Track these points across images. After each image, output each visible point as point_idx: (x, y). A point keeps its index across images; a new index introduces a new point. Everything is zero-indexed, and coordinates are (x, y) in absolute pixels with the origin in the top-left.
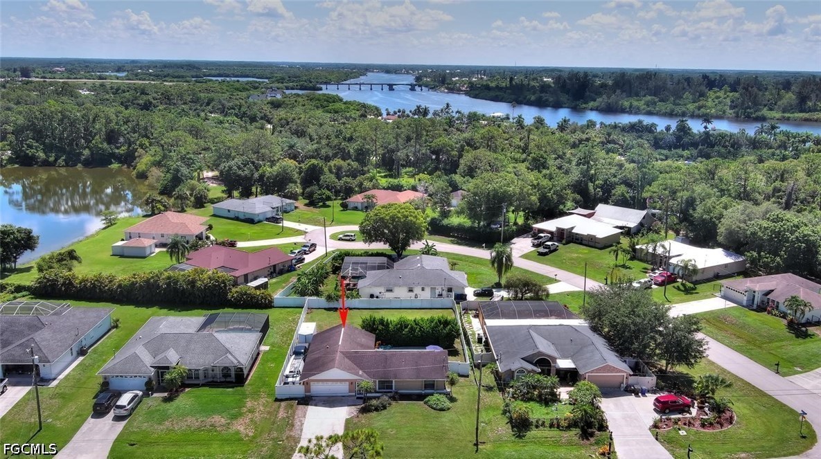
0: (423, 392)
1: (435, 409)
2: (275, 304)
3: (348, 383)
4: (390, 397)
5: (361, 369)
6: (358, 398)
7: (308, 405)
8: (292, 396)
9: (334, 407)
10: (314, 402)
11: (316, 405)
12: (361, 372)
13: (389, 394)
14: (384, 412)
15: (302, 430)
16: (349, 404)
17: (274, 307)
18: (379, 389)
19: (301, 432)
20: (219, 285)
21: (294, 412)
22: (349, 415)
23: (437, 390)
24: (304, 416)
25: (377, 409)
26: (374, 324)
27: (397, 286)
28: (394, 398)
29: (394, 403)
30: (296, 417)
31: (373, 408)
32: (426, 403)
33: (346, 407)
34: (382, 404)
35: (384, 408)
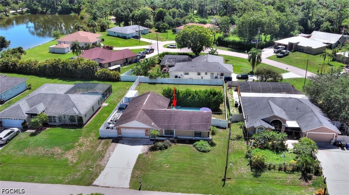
0: (194, 138)
1: (199, 151)
2: (122, 79)
3: (144, 130)
4: (171, 141)
5: (154, 122)
6: (151, 140)
7: (117, 142)
8: (110, 136)
9: (134, 145)
10: (122, 141)
11: (123, 143)
12: (153, 124)
13: (171, 139)
14: (166, 151)
15: (108, 161)
16: (144, 143)
17: (120, 81)
18: (165, 134)
19: (107, 162)
20: (90, 68)
21: (108, 147)
22: (142, 152)
23: (203, 137)
24: (113, 151)
25: (161, 149)
26: (170, 92)
27: (191, 71)
28: (173, 142)
29: (173, 145)
30: (108, 151)
31: (158, 148)
32: (194, 146)
33: (142, 146)
34: (164, 145)
35: (166, 148)
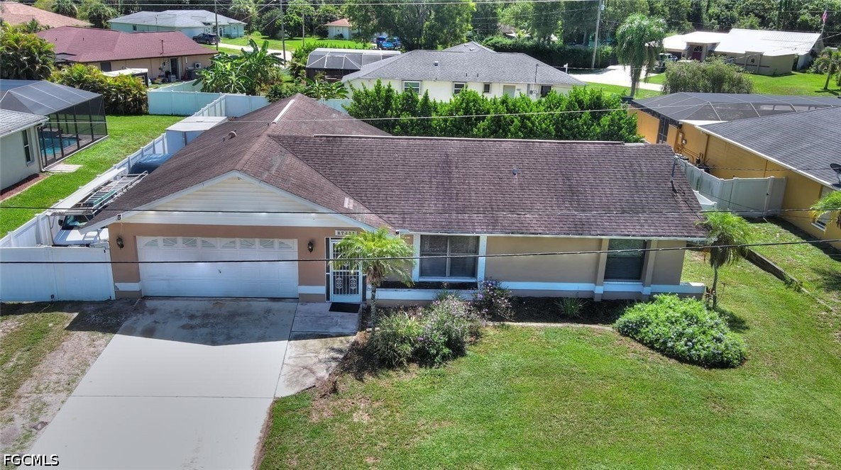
0: (599, 290)
4: (478, 306)
6: (336, 307)
7: (115, 332)
8: (62, 295)
9: (230, 339)
10: (146, 321)
11: (149, 333)
12: (348, 203)
13: (467, 294)
14: (459, 369)
16: (297, 328)
17: (147, 114)
18: (422, 273)
22: (290, 383)
25: (423, 356)
27: (430, 79)
28: (489, 308)
29: (490, 329)
32: (630, 331)
33: (284, 344)
